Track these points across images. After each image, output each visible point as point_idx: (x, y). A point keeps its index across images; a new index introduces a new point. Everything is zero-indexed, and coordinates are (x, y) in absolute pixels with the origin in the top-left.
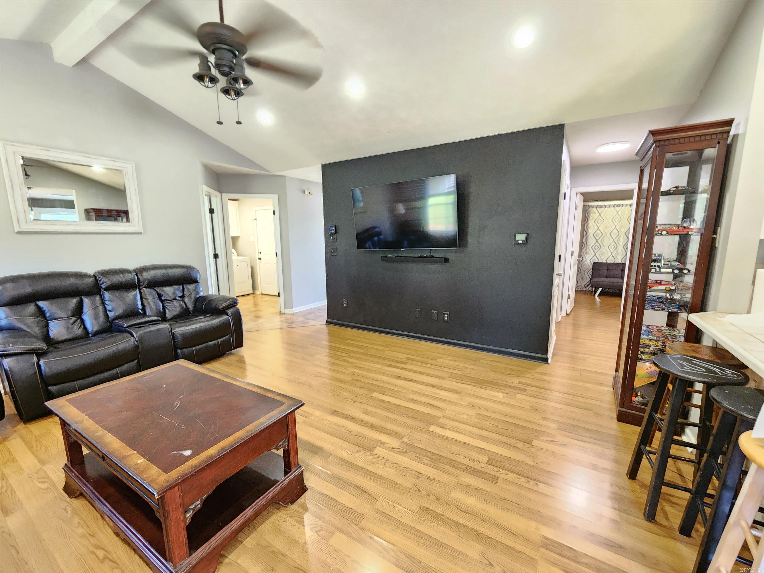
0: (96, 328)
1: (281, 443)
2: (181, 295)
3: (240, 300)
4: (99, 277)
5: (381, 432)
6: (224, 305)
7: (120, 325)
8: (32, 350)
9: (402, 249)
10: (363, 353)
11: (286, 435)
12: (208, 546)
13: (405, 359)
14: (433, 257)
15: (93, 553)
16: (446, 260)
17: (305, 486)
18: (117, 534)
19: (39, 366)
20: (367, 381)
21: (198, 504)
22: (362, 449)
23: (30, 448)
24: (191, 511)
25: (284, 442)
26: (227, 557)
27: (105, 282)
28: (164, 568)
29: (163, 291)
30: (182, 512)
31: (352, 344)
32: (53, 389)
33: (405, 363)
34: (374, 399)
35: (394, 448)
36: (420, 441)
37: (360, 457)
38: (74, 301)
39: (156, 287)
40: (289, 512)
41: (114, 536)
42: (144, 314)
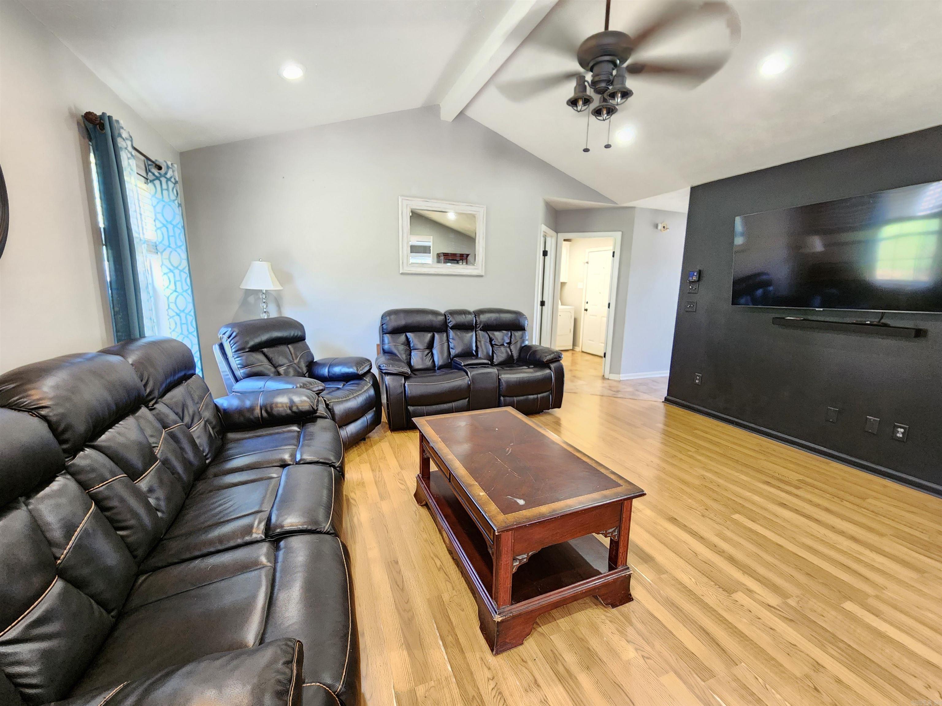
0: (441, 363)
1: (611, 531)
2: (508, 341)
3: (564, 355)
4: (448, 316)
5: (747, 574)
6: (549, 357)
7: (458, 362)
8: (403, 372)
9: (817, 309)
10: (720, 453)
11: (617, 524)
12: (527, 605)
13: (796, 480)
14: (885, 325)
15: (433, 559)
16: (920, 333)
17: (630, 595)
18: (450, 552)
19: (405, 387)
20: (725, 494)
21: (524, 557)
22: (713, 583)
23: (394, 453)
24: (518, 561)
25: (614, 531)
26: (540, 626)
27: (452, 321)
28: (489, 603)
29: (494, 335)
30: (512, 559)
31: (704, 437)
32: (411, 408)
33: (798, 488)
34: (736, 523)
35: (769, 606)
36: (823, 616)
37: (711, 594)
38: (429, 335)
39: (488, 330)
40: (608, 614)
41: (447, 552)
42: (477, 356)
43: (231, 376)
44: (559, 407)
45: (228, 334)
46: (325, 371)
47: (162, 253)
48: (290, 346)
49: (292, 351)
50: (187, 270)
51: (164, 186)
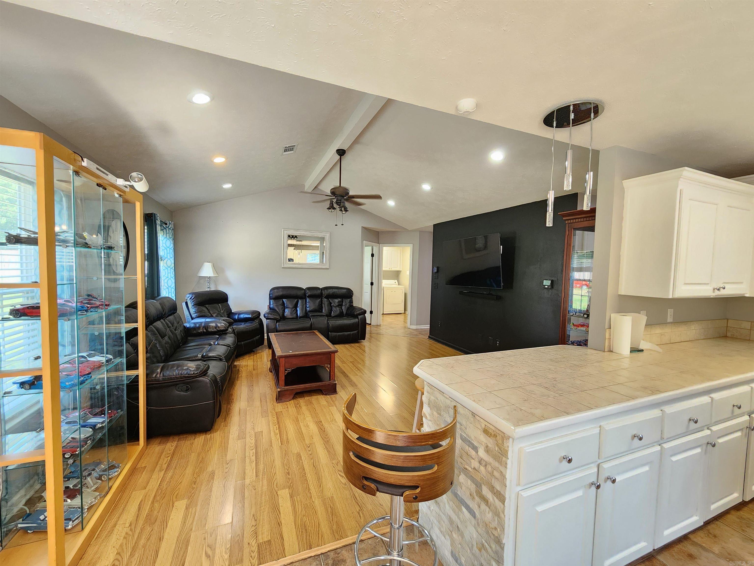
0: (300, 315)
1: (326, 365)
2: (341, 304)
3: (367, 313)
4: (306, 290)
6: (358, 312)
7: (311, 314)
8: (276, 318)
11: (330, 361)
14: (491, 294)
19: (276, 325)
24: (287, 371)
25: (328, 365)
27: (309, 293)
29: (333, 301)
30: (284, 370)
38: (295, 300)
39: (330, 298)
42: (321, 312)
43: (190, 317)
44: (364, 339)
45: (190, 297)
46: (236, 317)
47: (163, 260)
48: (219, 304)
49: (221, 307)
50: (173, 268)
51: (168, 232)
